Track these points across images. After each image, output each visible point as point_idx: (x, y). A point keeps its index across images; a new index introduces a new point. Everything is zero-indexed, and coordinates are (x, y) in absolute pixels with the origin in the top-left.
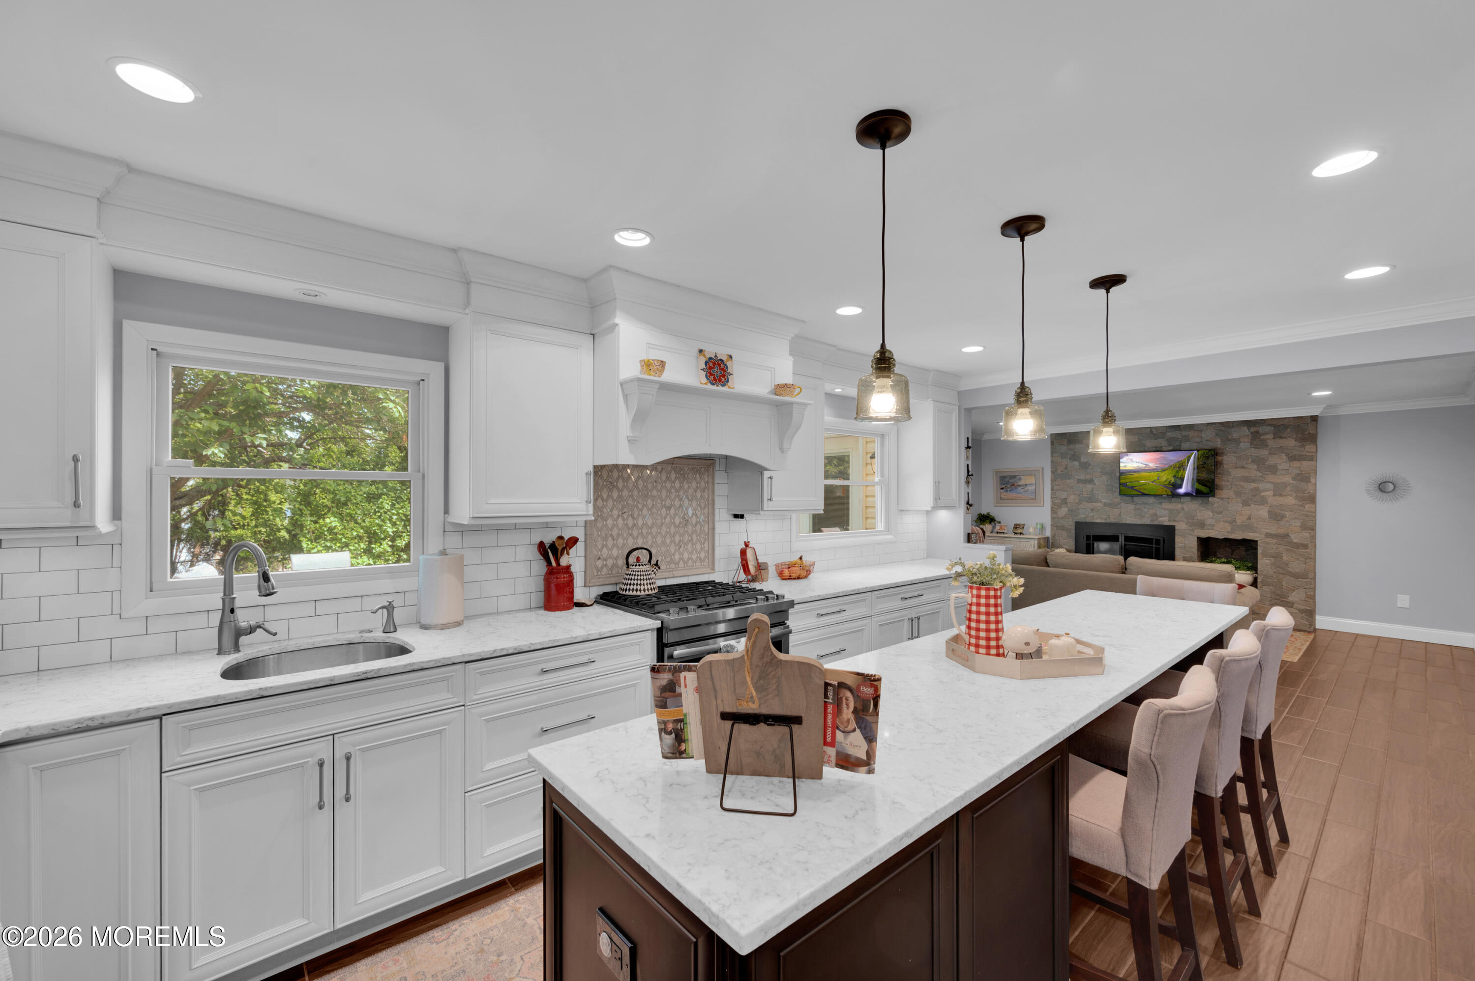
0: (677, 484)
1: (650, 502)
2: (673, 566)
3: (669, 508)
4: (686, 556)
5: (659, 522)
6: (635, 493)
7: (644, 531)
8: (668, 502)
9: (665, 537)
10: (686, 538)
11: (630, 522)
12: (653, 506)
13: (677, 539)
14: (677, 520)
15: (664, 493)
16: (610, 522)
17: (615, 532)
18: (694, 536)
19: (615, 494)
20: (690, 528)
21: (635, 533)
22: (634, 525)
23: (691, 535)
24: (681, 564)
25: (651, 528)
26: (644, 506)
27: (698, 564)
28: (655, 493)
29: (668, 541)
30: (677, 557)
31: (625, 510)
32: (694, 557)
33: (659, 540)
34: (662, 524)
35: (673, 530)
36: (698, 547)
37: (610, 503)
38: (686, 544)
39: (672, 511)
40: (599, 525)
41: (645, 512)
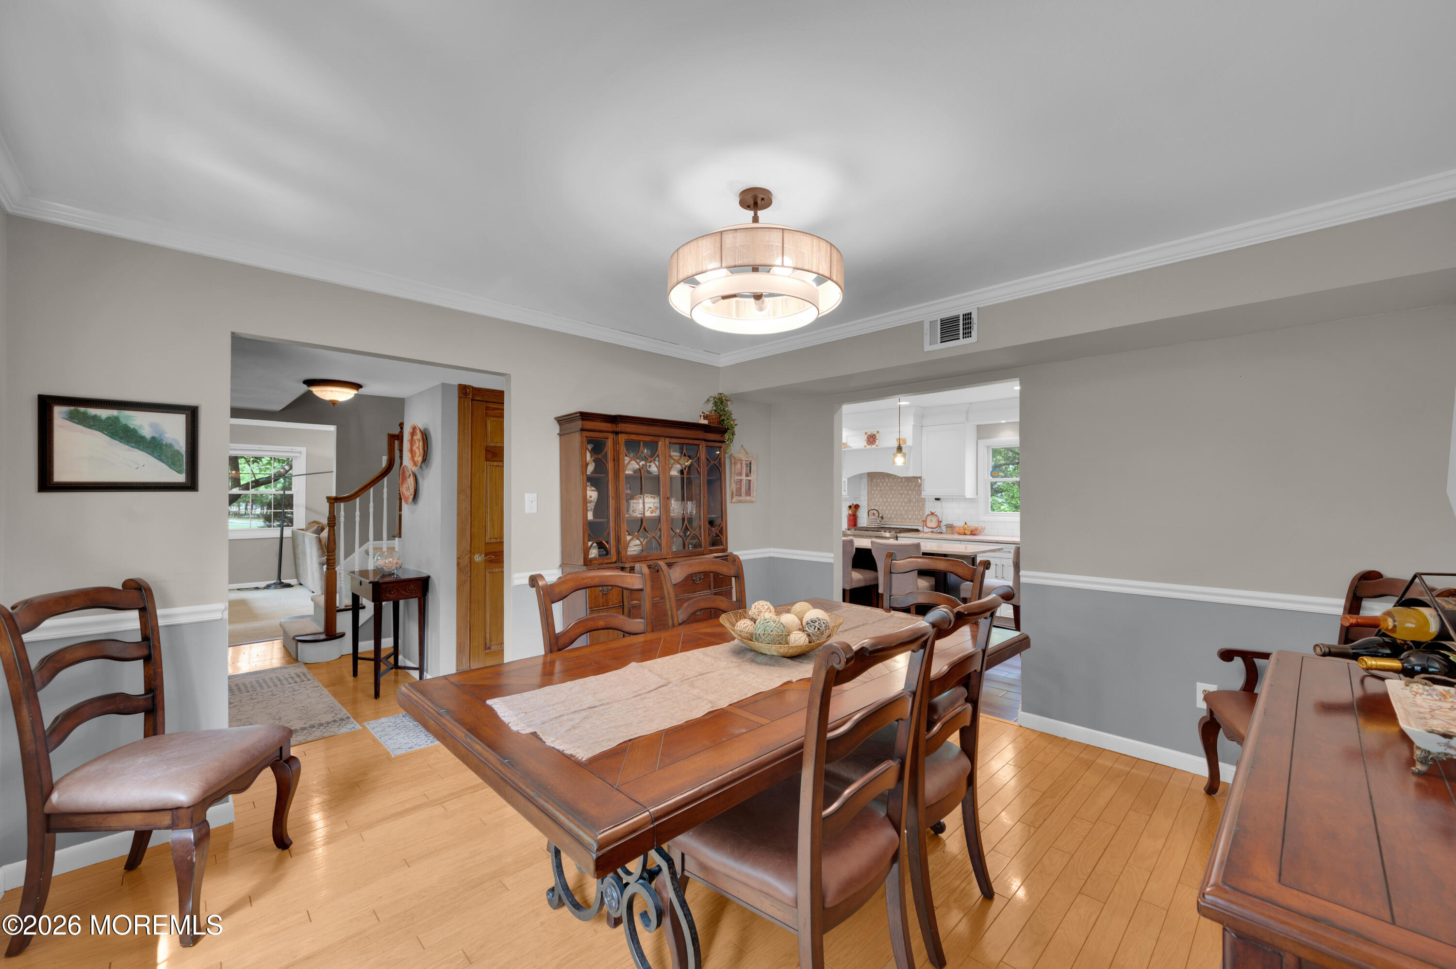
0: (906, 484)
1: (893, 492)
2: (904, 520)
3: (902, 494)
4: (910, 516)
5: (897, 500)
6: (887, 488)
7: (891, 504)
8: (901, 492)
9: (900, 507)
10: (910, 508)
11: (885, 500)
12: (894, 494)
13: (906, 508)
14: (906, 500)
15: (899, 488)
16: (877, 500)
17: (879, 504)
18: (914, 508)
19: (879, 489)
20: (912, 504)
21: (887, 505)
22: (887, 501)
23: (913, 507)
24: (908, 520)
25: (894, 502)
26: (890, 493)
27: (916, 521)
28: (895, 488)
29: (901, 509)
30: (906, 516)
31: (883, 495)
32: (915, 518)
33: (897, 508)
34: (898, 501)
35: (903, 504)
36: (917, 513)
37: (877, 492)
38: (910, 511)
39: (903, 496)
40: (873, 500)
41: (891, 496)
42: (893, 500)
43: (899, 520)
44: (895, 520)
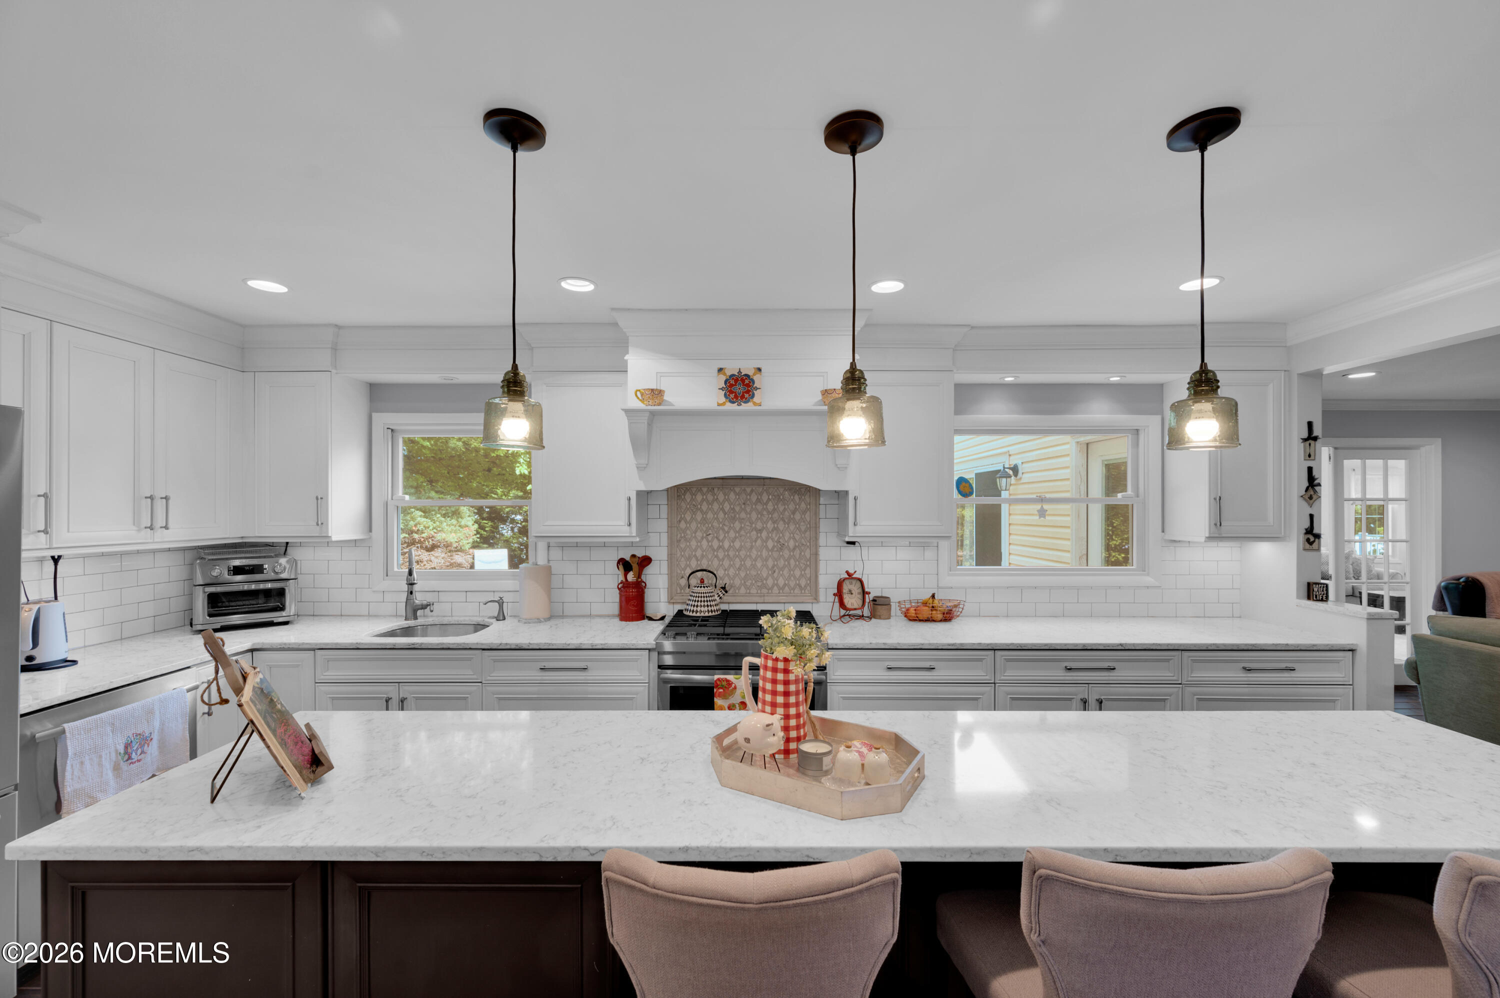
0: (770, 506)
1: (737, 525)
2: (764, 591)
3: (760, 531)
4: (781, 582)
5: (748, 545)
6: (721, 515)
7: (731, 553)
8: (759, 525)
9: (755, 560)
10: (781, 563)
11: (715, 544)
12: (741, 528)
13: (770, 563)
14: (770, 544)
15: (754, 516)
16: (694, 543)
17: (699, 553)
18: (792, 562)
19: (699, 516)
20: (786, 553)
21: (721, 554)
22: (720, 547)
23: (788, 560)
24: (776, 590)
25: (739, 550)
26: (730, 528)
27: (797, 591)
28: (743, 515)
29: (759, 565)
30: (770, 582)
31: (710, 532)
32: (792, 584)
33: (748, 563)
34: (752, 547)
35: (765, 553)
36: (797, 573)
37: (694, 525)
38: (782, 569)
39: (764, 534)
40: (683, 545)
41: (732, 534)
42: (737, 544)
43: (754, 591)
44: (743, 591)
